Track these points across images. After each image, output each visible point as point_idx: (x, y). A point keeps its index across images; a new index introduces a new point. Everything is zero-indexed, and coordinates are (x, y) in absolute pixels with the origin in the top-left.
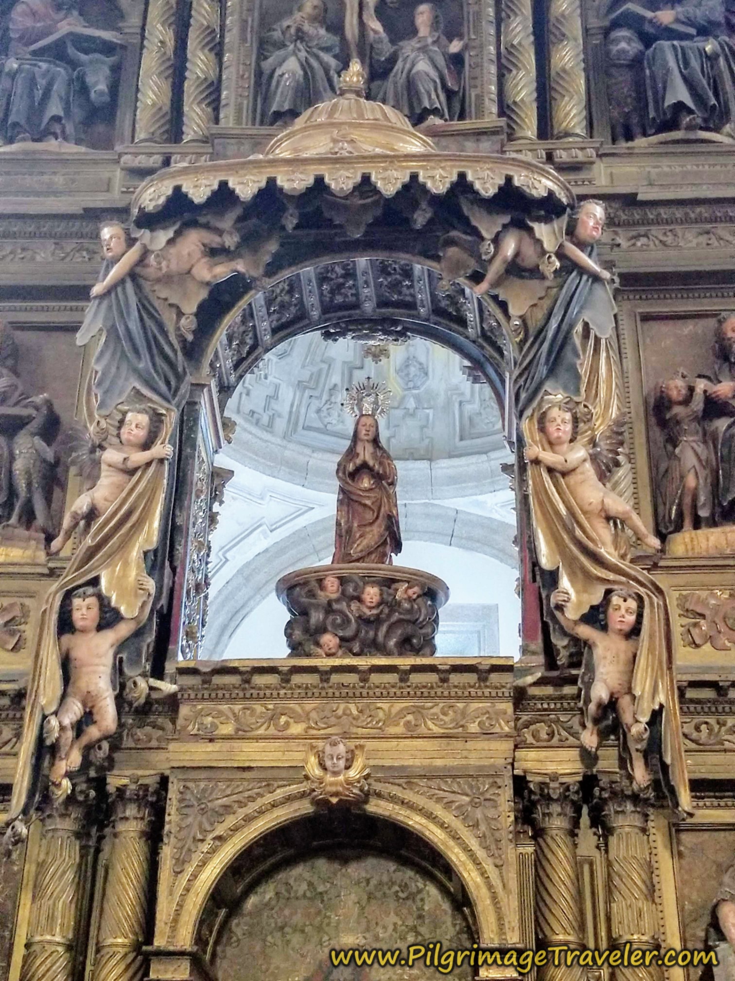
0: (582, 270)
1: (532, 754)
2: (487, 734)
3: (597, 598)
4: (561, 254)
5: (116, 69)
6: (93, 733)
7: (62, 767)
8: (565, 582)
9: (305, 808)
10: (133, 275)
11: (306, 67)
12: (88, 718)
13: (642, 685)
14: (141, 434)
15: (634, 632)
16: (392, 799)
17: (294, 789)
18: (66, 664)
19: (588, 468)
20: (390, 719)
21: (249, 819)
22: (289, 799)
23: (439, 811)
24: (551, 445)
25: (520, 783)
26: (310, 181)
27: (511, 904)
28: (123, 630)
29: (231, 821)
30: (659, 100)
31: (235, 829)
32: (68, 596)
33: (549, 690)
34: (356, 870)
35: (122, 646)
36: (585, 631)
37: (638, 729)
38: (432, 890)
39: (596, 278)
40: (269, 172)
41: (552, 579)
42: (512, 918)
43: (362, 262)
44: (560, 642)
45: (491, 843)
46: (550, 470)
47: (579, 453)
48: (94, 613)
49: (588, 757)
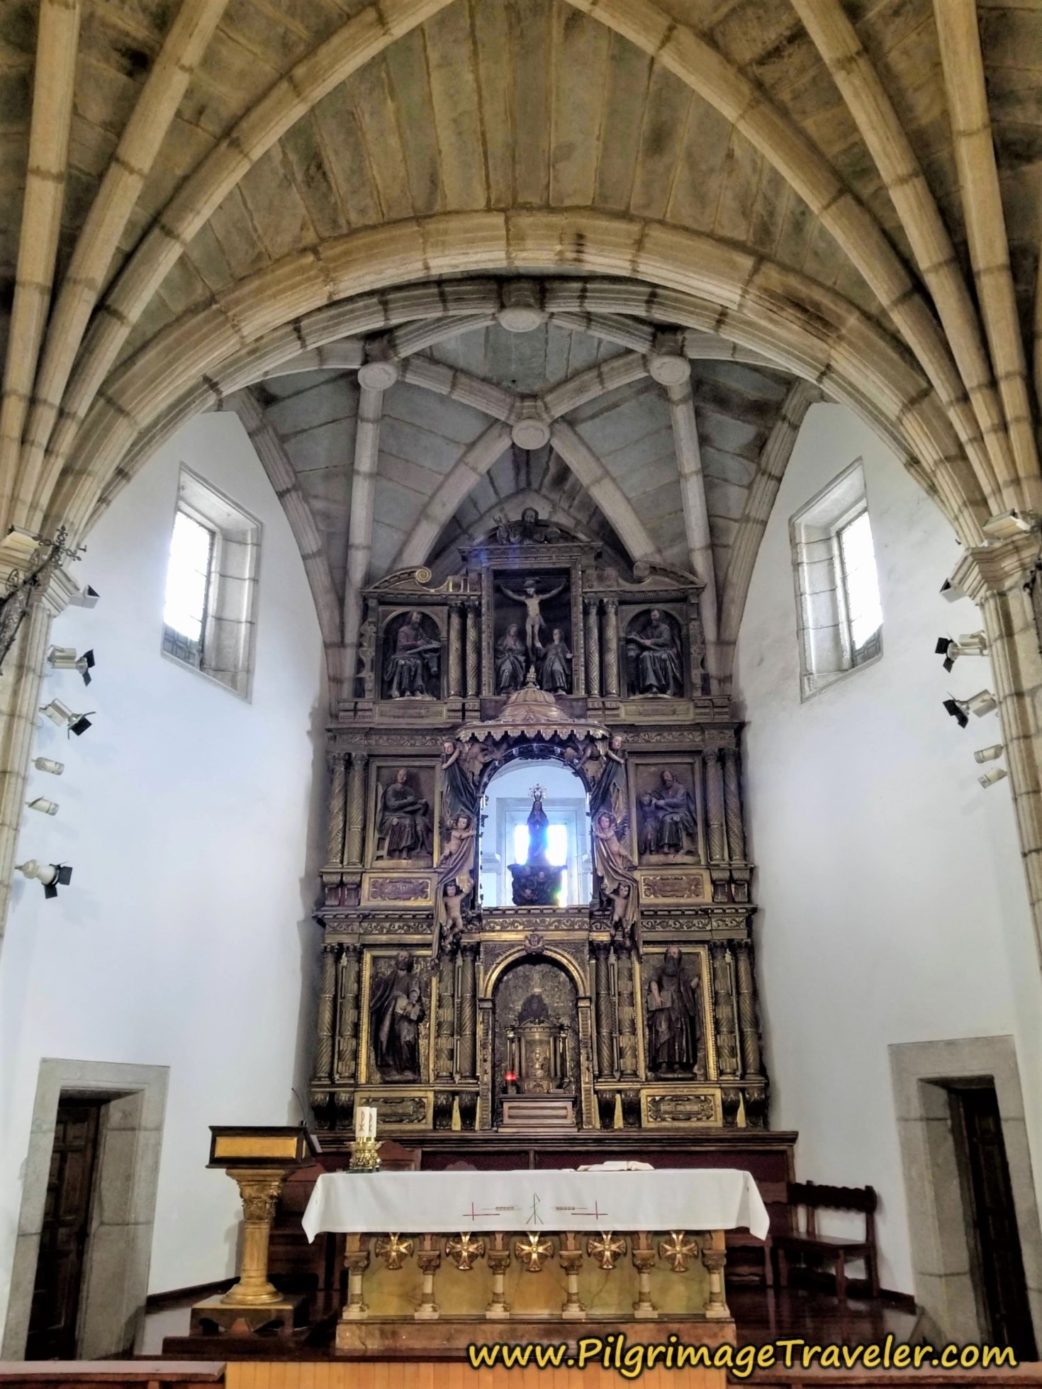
0: (614, 761)
1: (595, 934)
2: (580, 929)
3: (615, 886)
4: (607, 755)
5: (439, 658)
6: (456, 930)
7: (447, 941)
8: (606, 881)
9: (524, 953)
10: (457, 760)
11: (512, 663)
12: (454, 925)
13: (629, 916)
14: (464, 825)
15: (627, 897)
16: (551, 950)
17: (520, 948)
18: (446, 906)
19: (615, 838)
20: (550, 924)
21: (506, 957)
22: (518, 951)
23: (566, 955)
24: (603, 829)
25: (591, 943)
26: (519, 733)
27: (588, 984)
28: (462, 896)
29: (501, 958)
30: (644, 680)
31: (502, 961)
32: (446, 886)
33: (600, 913)
34: (538, 967)
35: (462, 901)
36: (612, 896)
37: (628, 929)
38: (563, 974)
39: (618, 763)
40: (505, 728)
41: (602, 878)
42: (588, 989)
43: (535, 745)
44: (604, 899)
45: (582, 965)
46: (602, 840)
47: (611, 833)
48: (454, 891)
49: (612, 937)
